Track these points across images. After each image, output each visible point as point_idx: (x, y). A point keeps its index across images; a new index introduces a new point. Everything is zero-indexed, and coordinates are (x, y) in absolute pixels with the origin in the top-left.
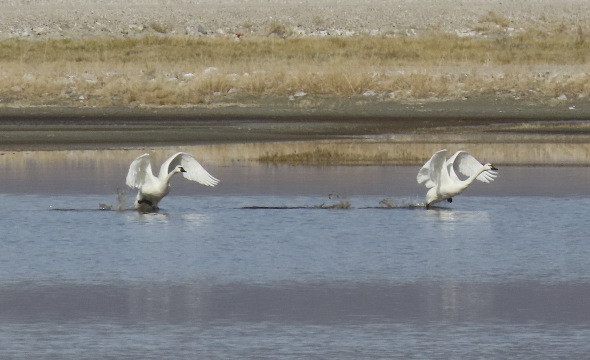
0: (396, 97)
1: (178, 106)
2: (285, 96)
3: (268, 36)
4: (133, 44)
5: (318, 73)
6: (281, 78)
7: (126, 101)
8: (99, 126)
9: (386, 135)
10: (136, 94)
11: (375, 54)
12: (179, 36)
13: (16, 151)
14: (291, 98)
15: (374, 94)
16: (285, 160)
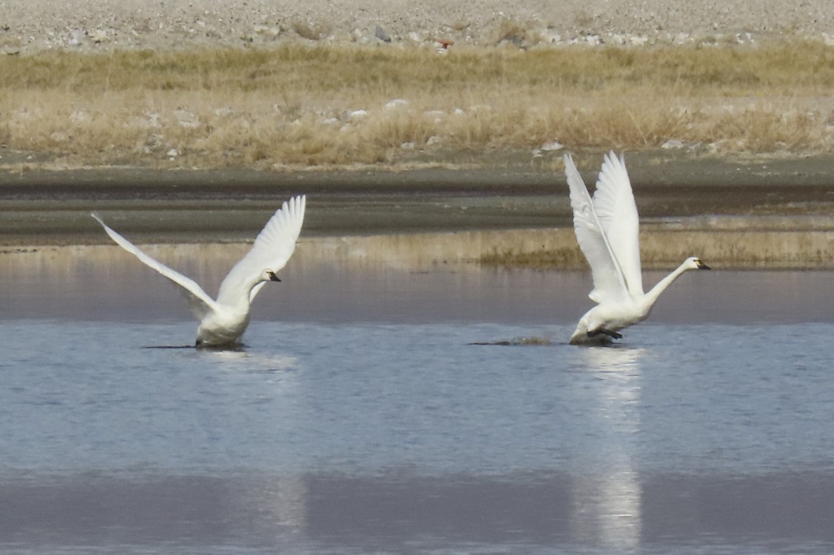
0: (719, 151)
1: (341, 167)
2: (526, 150)
3: (495, 45)
4: (262, 58)
5: (583, 110)
6: (520, 118)
7: (249, 158)
8: (204, 202)
9: (701, 217)
10: (267, 146)
11: (684, 77)
12: (341, 45)
13: (59, 245)
14: (536, 153)
15: (680, 146)
16: (527, 262)
